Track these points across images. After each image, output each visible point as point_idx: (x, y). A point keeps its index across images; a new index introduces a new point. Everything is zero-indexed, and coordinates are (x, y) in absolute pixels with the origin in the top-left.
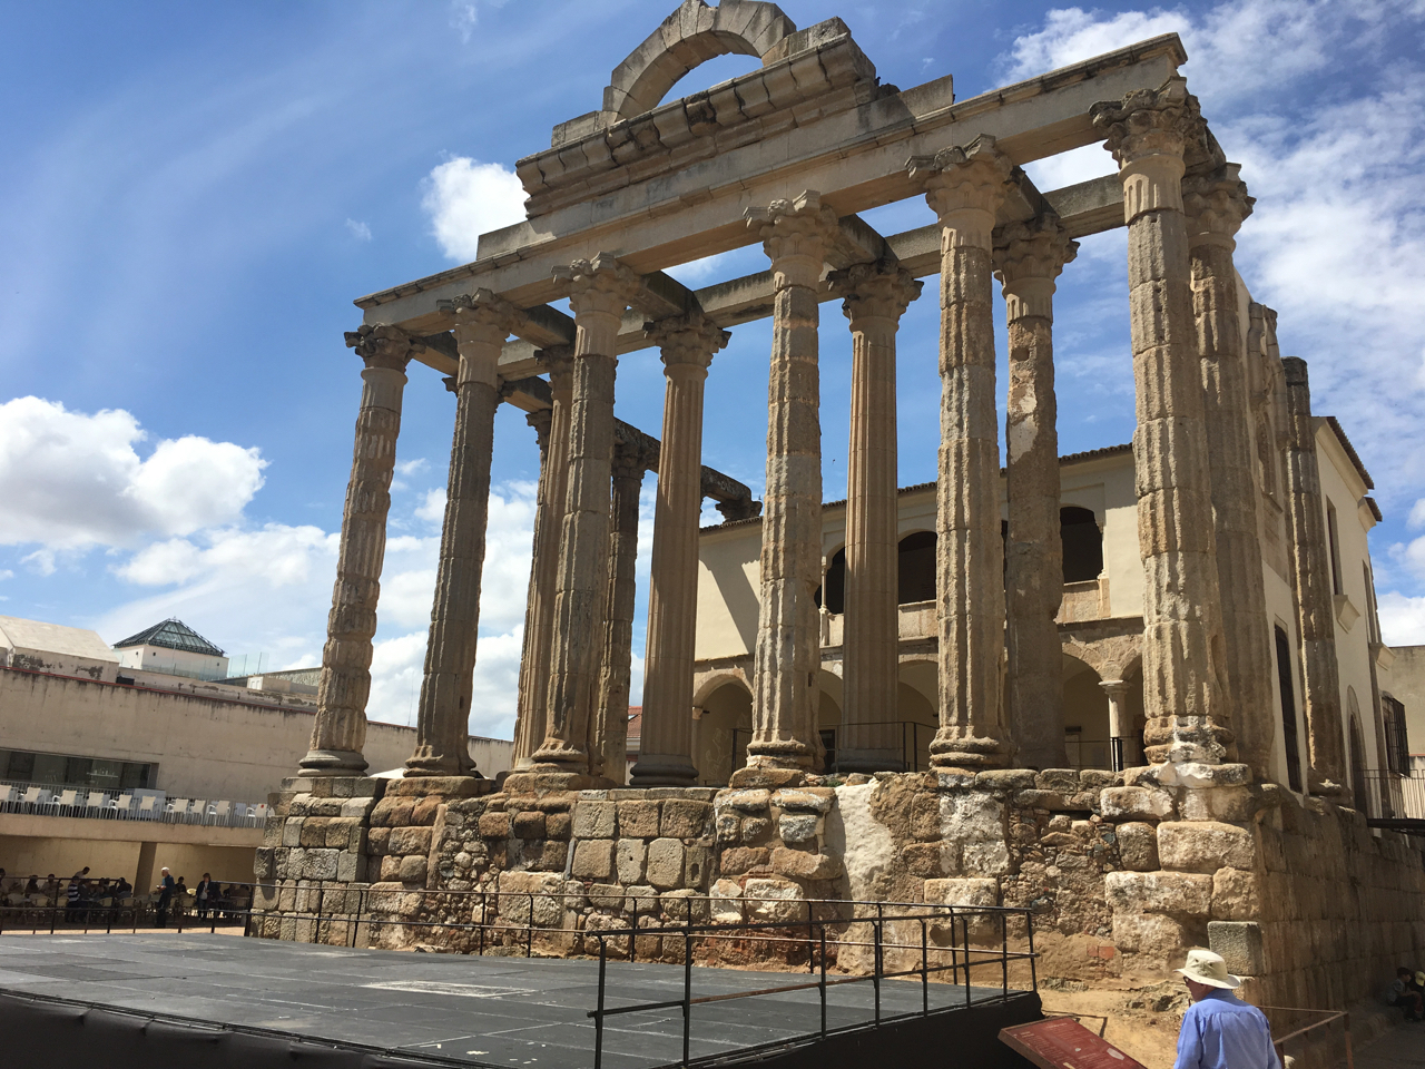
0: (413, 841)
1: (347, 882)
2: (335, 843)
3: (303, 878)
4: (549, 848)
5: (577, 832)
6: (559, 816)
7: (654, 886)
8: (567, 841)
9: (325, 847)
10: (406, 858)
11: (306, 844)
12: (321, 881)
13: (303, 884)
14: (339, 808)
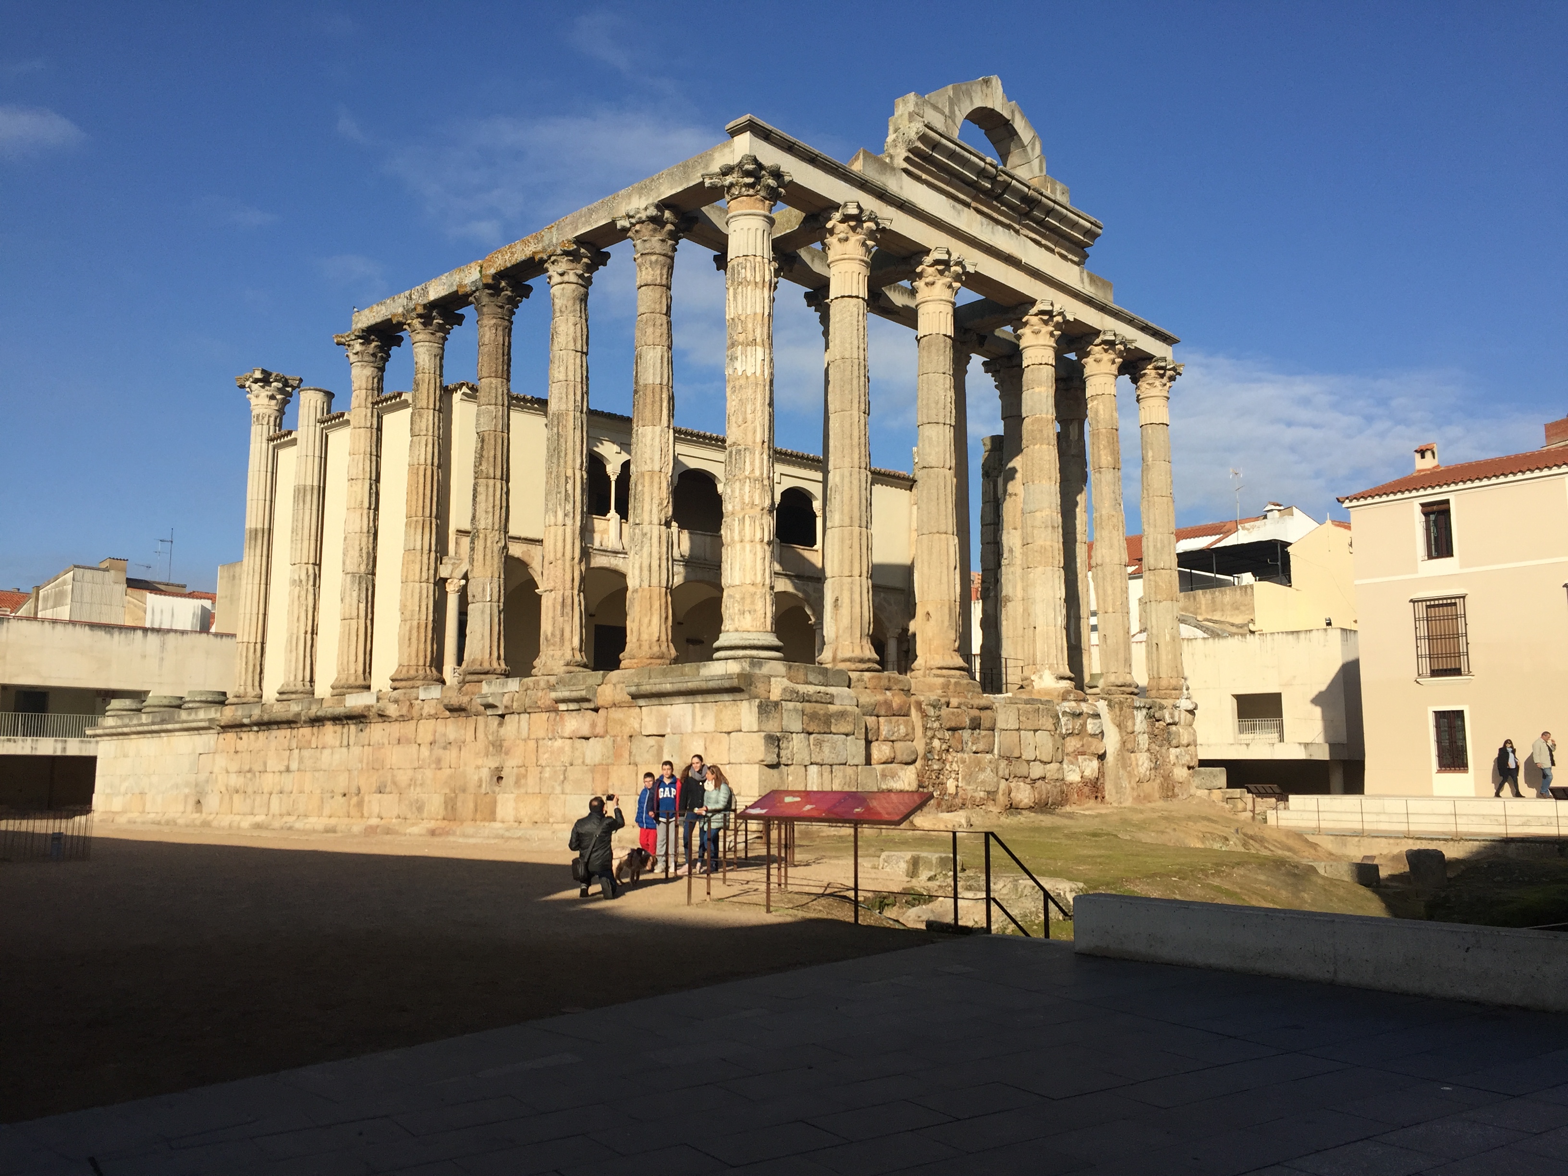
0: (903, 730)
1: (857, 766)
2: (843, 730)
3: (812, 764)
4: (984, 737)
5: (1000, 724)
6: (989, 711)
7: (1041, 762)
8: (993, 730)
9: (831, 733)
10: (898, 745)
11: (811, 730)
12: (831, 765)
13: (813, 769)
14: (832, 696)
